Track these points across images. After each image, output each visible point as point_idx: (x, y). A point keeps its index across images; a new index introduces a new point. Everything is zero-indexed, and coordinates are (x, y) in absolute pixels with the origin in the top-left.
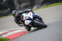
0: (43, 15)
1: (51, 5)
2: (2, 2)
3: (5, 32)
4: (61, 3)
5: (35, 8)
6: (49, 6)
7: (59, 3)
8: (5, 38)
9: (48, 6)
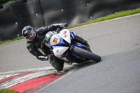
0: (95, 38)
1: (112, 15)
2: (2, 7)
3: (8, 76)
5: (75, 21)
6: (108, 17)
7: (131, 11)
8: (7, 90)
9: (105, 18)
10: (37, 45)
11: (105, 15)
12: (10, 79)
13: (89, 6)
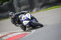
1: (51, 8)
4: (60, 6)
6: (49, 9)
7: (59, 6)
9: (47, 9)
10: (15, 20)
11: (47, 8)
12: (6, 35)
13: (41, 4)
